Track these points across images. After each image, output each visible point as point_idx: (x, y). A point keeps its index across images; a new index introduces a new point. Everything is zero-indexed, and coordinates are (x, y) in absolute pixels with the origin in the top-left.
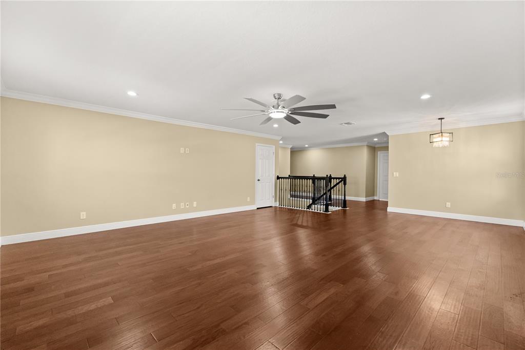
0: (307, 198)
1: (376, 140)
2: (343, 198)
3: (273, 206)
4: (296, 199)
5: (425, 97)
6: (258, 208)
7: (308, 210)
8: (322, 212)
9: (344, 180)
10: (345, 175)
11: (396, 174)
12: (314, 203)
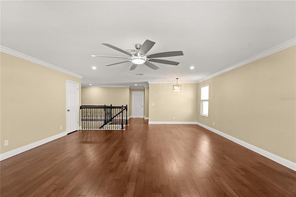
0: (101, 120)
1: (136, 85)
2: (126, 119)
3: (78, 130)
4: (92, 122)
5: (192, 68)
6: (68, 134)
7: (100, 129)
8: (119, 129)
9: (126, 108)
10: (127, 105)
11: (153, 104)
12: (105, 124)
